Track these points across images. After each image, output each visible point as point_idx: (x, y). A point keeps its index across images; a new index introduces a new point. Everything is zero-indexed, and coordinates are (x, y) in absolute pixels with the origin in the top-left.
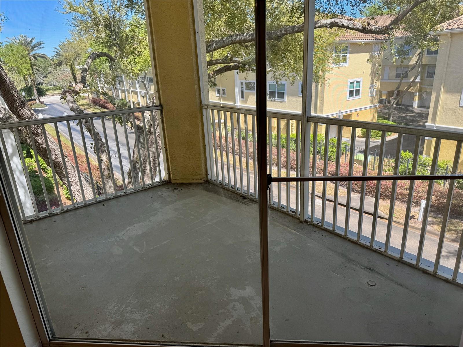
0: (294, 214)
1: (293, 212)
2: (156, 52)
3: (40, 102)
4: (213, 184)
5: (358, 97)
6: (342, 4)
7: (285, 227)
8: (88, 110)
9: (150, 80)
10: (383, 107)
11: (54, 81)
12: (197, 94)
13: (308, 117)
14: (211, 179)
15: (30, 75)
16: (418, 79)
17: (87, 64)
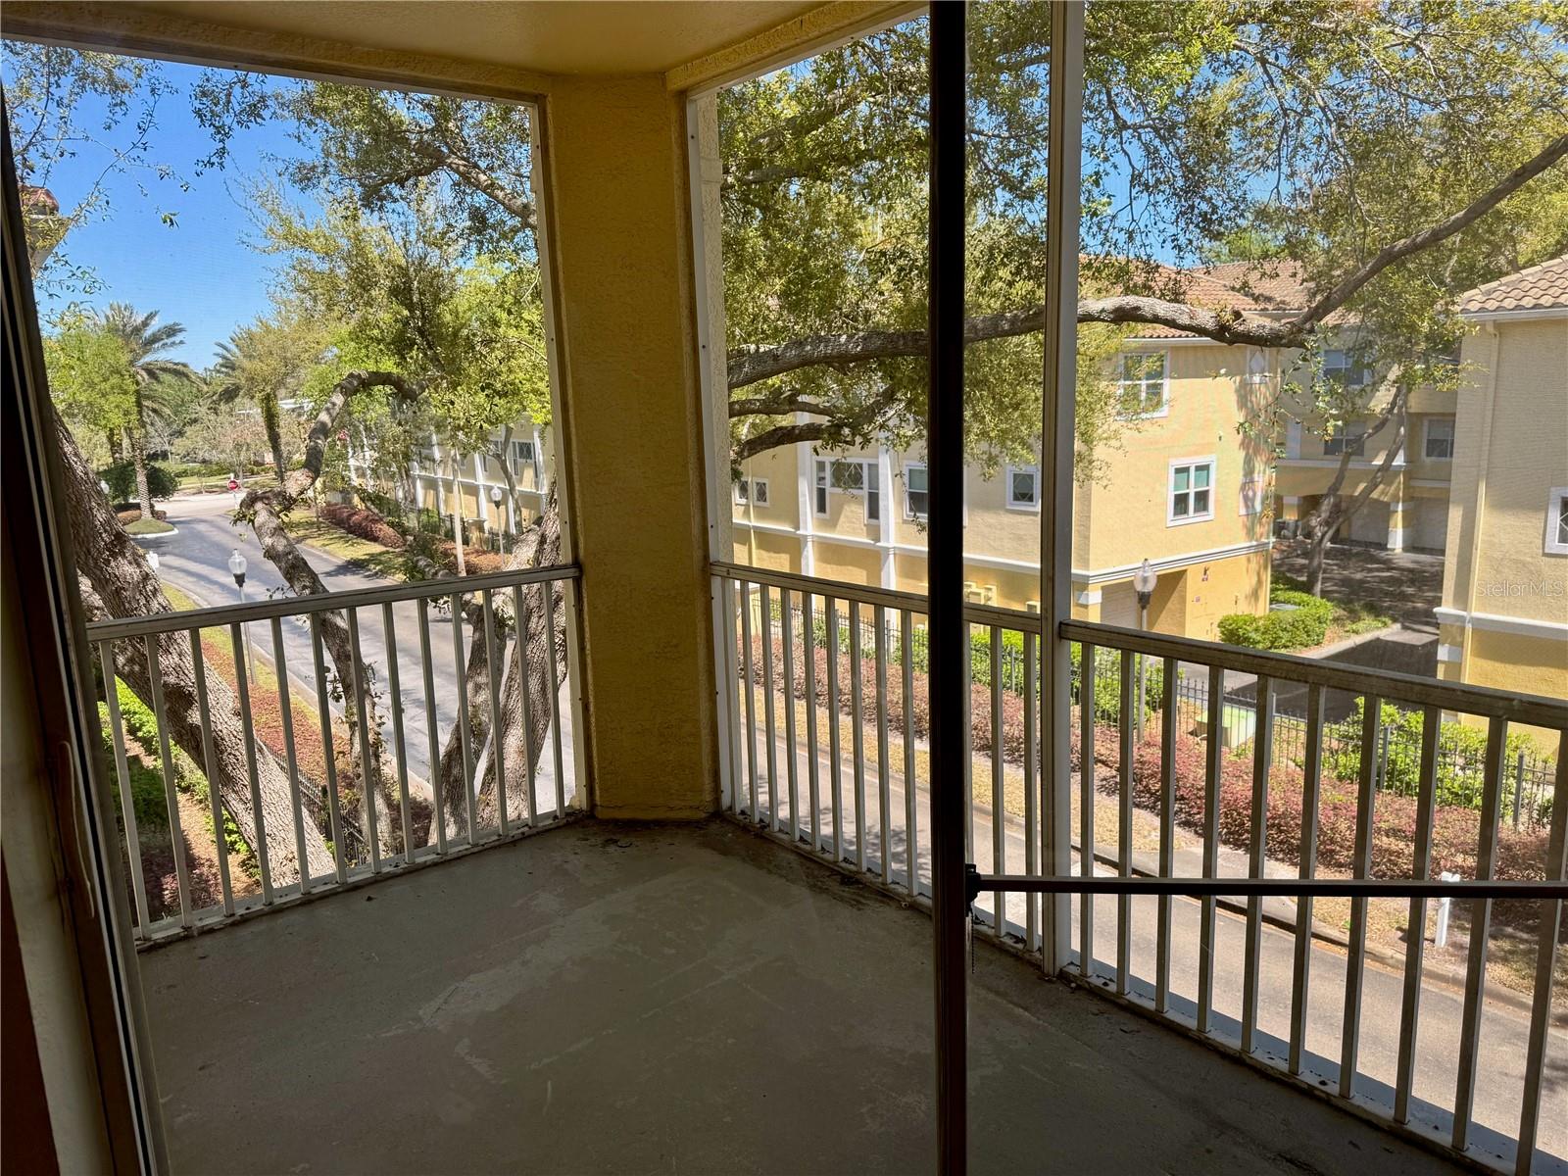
0: (1020, 946)
1: (1018, 940)
2: (571, 402)
3: (153, 513)
4: (738, 825)
5: (1201, 517)
6: (1147, 242)
7: (991, 996)
8: (309, 541)
9: (521, 449)
10: (1289, 546)
11: (206, 447)
12: (696, 531)
13: (1061, 623)
14: (731, 808)
15: (131, 429)
16: (1399, 460)
17: (328, 409)
